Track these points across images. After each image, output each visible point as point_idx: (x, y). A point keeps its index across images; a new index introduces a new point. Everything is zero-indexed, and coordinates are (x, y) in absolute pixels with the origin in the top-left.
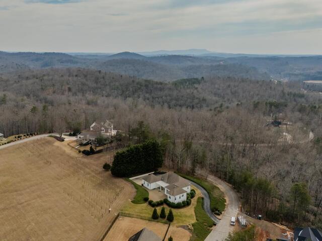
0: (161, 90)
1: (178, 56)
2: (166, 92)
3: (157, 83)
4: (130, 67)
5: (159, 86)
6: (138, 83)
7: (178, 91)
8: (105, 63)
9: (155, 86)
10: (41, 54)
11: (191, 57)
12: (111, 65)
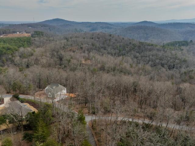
0: (150, 50)
1: (182, 24)
2: (154, 52)
3: (149, 45)
4: (142, 31)
5: (149, 47)
6: (133, 45)
7: (164, 52)
8: (126, 28)
9: (146, 47)
10: (93, 23)
11: (191, 24)
12: (129, 30)
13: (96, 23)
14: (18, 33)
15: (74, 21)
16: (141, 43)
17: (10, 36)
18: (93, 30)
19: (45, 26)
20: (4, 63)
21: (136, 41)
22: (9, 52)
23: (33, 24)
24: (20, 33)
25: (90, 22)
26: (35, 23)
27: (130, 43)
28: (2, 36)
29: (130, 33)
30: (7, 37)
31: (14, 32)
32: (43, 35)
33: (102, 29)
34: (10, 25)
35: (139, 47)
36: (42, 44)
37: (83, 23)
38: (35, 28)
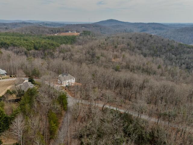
13: (149, 24)
14: (70, 32)
15: (128, 22)
16: (181, 45)
17: (63, 34)
18: (144, 30)
19: (97, 27)
20: (45, 56)
21: (176, 43)
22: (52, 47)
23: (88, 24)
24: (71, 32)
25: (143, 23)
26: (90, 23)
27: (168, 44)
28: (56, 35)
29: (182, 35)
30: (60, 35)
31: (67, 31)
32: (89, 34)
33: (154, 30)
34: (67, 25)
35: (177, 48)
36: (84, 42)
37: (135, 23)
38: (88, 28)
